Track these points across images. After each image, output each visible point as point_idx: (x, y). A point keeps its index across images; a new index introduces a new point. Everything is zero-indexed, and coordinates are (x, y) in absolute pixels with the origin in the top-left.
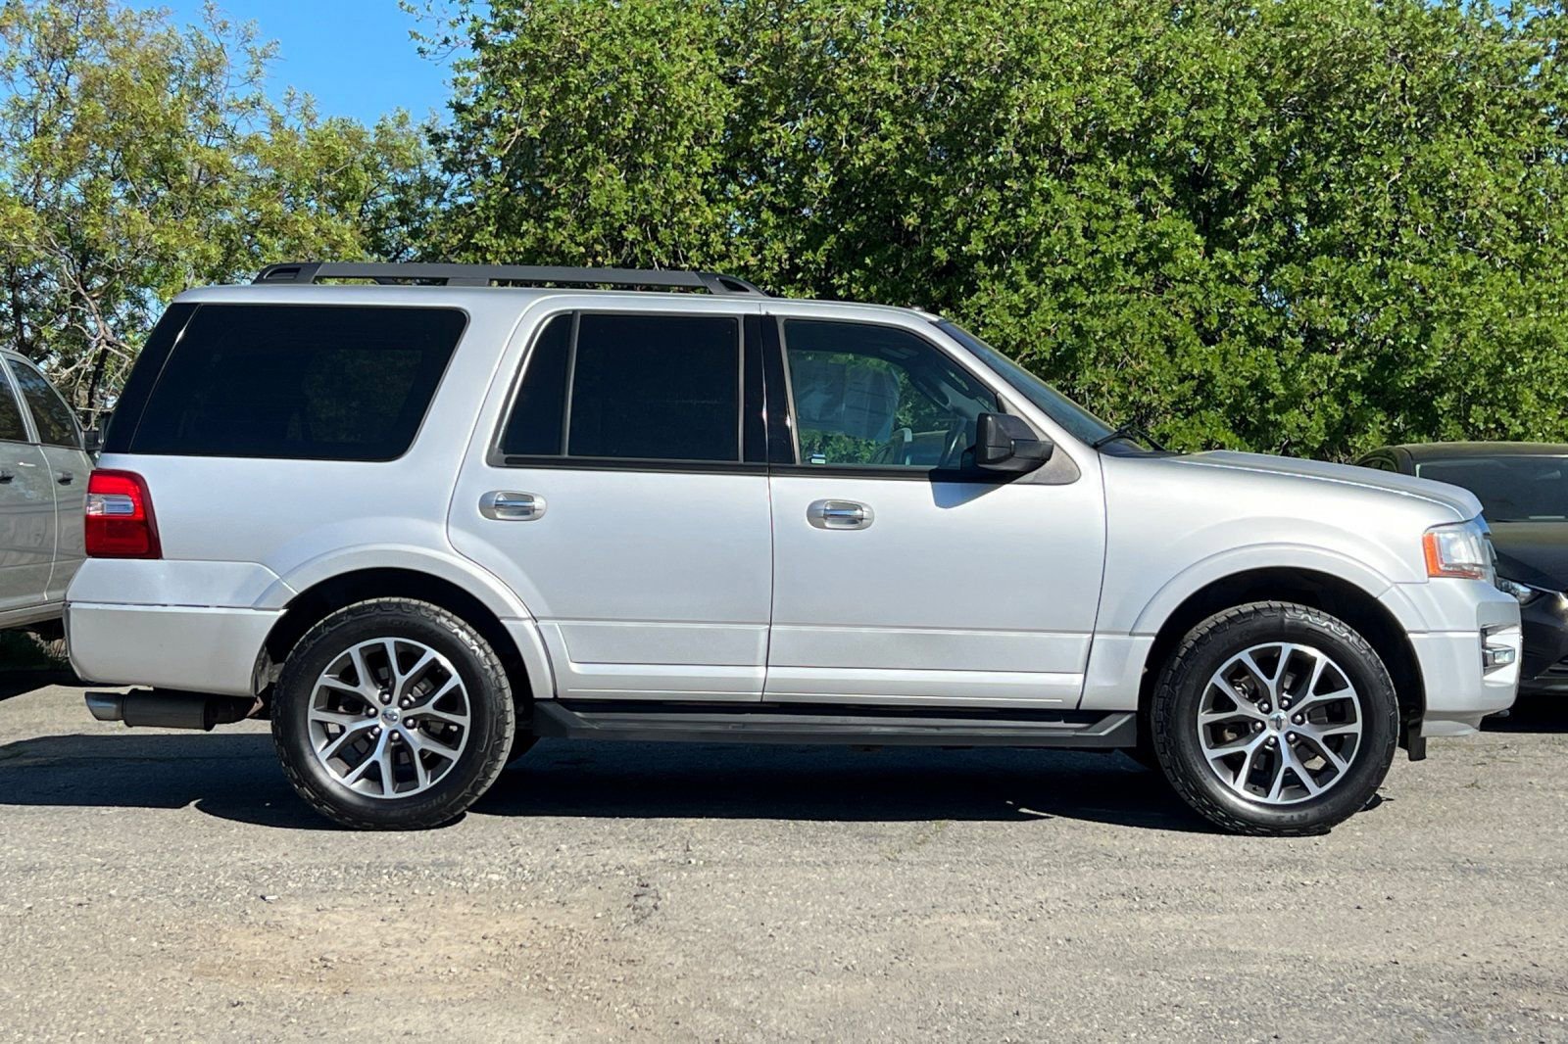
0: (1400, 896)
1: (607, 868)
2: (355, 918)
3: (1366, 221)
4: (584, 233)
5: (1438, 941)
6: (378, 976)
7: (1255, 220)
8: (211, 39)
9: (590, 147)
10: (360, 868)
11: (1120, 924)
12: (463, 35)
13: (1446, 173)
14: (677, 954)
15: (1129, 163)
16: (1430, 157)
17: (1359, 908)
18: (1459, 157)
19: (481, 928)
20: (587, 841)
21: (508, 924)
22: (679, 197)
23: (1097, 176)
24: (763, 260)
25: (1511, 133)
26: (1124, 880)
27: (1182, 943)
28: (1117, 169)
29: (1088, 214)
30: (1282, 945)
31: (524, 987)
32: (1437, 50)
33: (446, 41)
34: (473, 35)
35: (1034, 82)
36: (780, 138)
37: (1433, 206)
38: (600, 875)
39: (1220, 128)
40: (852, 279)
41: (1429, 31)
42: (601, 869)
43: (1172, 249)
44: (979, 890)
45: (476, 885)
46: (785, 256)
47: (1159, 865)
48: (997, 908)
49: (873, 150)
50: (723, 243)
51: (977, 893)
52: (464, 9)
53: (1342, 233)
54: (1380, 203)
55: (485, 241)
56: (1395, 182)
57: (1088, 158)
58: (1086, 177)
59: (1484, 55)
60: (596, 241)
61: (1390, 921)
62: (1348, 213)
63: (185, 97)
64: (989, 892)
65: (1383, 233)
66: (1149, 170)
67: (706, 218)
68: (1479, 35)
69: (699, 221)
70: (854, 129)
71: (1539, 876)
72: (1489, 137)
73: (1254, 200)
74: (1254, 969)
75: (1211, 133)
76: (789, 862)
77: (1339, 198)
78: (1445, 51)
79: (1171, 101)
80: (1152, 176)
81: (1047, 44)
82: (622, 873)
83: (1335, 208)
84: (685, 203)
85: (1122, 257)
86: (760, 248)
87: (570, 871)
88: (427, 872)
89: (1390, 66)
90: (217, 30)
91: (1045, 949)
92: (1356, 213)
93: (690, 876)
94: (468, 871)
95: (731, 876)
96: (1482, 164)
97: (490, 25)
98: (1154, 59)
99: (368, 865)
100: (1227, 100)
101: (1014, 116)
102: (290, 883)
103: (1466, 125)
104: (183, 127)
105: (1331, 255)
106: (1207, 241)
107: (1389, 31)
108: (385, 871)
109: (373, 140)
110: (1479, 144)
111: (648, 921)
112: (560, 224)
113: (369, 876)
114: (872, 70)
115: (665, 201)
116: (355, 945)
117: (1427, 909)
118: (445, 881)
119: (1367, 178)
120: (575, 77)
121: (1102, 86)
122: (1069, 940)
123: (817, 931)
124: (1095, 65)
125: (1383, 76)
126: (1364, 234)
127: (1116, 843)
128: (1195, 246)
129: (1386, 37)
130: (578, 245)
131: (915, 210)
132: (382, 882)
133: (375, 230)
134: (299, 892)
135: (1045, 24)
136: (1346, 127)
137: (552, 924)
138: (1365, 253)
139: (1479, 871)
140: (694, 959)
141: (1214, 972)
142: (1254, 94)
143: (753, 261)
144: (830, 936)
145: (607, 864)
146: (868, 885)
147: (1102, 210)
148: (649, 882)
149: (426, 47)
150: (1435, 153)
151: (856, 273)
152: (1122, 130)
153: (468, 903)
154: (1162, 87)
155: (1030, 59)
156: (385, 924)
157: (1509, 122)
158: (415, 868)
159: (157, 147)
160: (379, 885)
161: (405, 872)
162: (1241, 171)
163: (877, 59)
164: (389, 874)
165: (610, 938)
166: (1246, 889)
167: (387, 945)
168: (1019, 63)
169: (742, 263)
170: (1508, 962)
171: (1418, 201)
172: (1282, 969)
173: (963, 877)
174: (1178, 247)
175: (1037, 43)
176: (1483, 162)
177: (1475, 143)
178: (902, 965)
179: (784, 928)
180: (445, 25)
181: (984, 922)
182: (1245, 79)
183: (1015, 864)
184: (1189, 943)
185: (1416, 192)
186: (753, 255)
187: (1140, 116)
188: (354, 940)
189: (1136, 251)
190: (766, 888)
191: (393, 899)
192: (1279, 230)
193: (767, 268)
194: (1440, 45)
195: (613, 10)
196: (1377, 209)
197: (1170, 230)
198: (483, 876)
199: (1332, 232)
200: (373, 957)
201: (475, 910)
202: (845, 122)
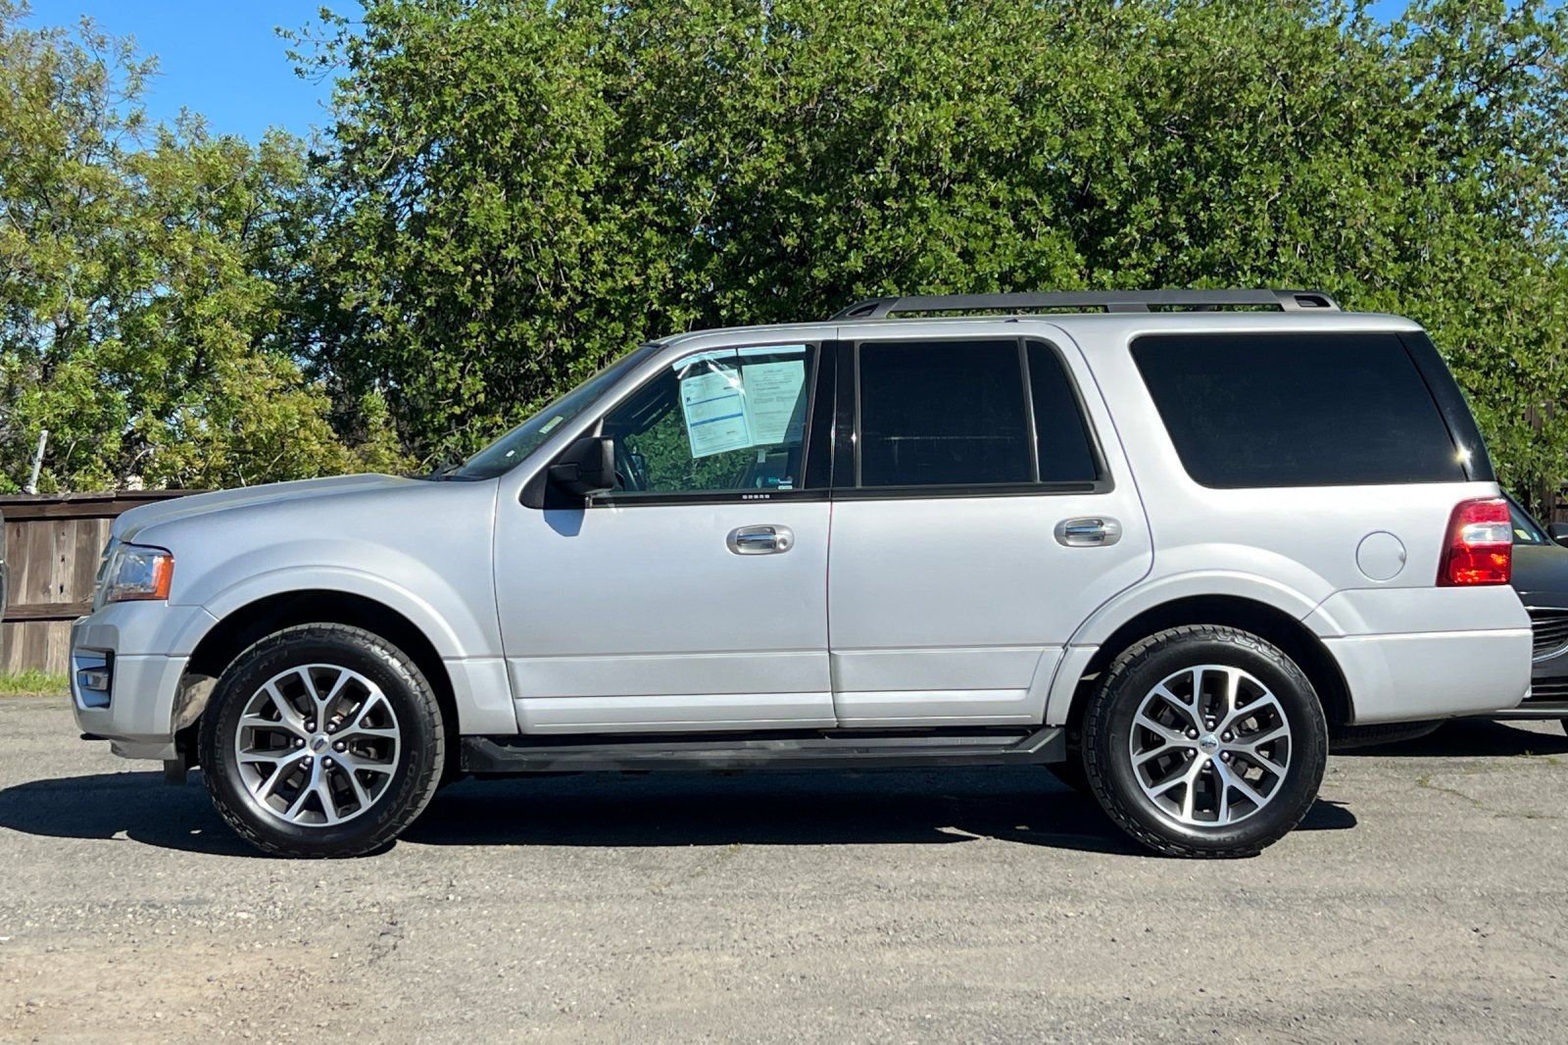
0: (1162, 927)
1: (361, 906)
2: (83, 959)
3: (1245, 242)
4: (463, 252)
5: (1181, 975)
6: (78, 1022)
7: (1135, 240)
8: (91, 57)
9: (467, 167)
10: (105, 906)
11: (863, 960)
12: (341, 53)
13: (1325, 192)
14: (395, 997)
15: (1010, 183)
16: (1309, 177)
17: (1113, 940)
18: (1338, 177)
19: (210, 970)
20: (352, 876)
21: (239, 966)
22: (560, 216)
23: (977, 195)
24: (649, 278)
25: (1392, 153)
26: (886, 913)
27: (919, 978)
28: (996, 188)
29: (966, 234)
30: (1019, 980)
31: (223, 1033)
32: (1315, 69)
33: (324, 60)
34: (352, 53)
35: (912, 103)
36: (662, 156)
37: (1312, 225)
38: (353, 913)
39: (1098, 149)
40: (735, 300)
41: (1308, 49)
42: (356, 906)
43: (1049, 268)
44: (733, 925)
45: (222, 924)
46: (670, 276)
47: (928, 897)
48: (744, 944)
49: (754, 169)
50: (605, 262)
51: (730, 927)
52: (341, 30)
53: (1221, 252)
54: (1259, 223)
55: (364, 259)
56: (1274, 201)
57: (968, 177)
58: (966, 197)
59: (1362, 74)
60: (475, 260)
61: (1140, 954)
62: (1228, 232)
63: (63, 114)
64: (743, 926)
65: (1261, 252)
66: (1029, 190)
67: (588, 237)
68: (1359, 55)
69: (580, 240)
70: (736, 146)
71: (1309, 905)
72: (1367, 157)
73: (1134, 219)
74: (979, 1006)
75: (1088, 153)
76: (552, 897)
77: (1218, 217)
78: (1322, 70)
79: (1047, 119)
80: (1031, 195)
81: (924, 65)
82: (376, 910)
83: (1216, 227)
84: (567, 221)
85: (996, 276)
86: (645, 266)
87: (323, 908)
88: (174, 910)
89: (1269, 85)
90: (95, 46)
91: (774, 988)
92: (1235, 233)
93: (442, 913)
94: (216, 910)
95: (485, 912)
96: (1362, 183)
97: (368, 44)
98: (1032, 78)
99: (115, 903)
100: (1105, 120)
101: (893, 137)
102: (28, 924)
103: (1347, 144)
104: (62, 145)
105: (1211, 274)
106: (1088, 260)
107: (1268, 50)
108: (130, 910)
109: (258, 159)
110: (1359, 163)
111: (382, 962)
112: (439, 243)
113: (113, 915)
114: (754, 87)
115: (545, 220)
116: (70, 988)
117: (1184, 941)
118: (191, 920)
119: (1247, 197)
120: (450, 96)
121: (980, 106)
122: (803, 977)
123: (549, 971)
124: (975, 84)
125: (1260, 95)
126: (1244, 254)
127: (894, 874)
128: (1075, 265)
129: (1262, 56)
130: (457, 264)
131: (794, 230)
132: (125, 921)
133: (260, 249)
134: (35, 932)
135: (923, 42)
136: (1225, 146)
137: (284, 965)
138: (1244, 273)
139: (1249, 902)
140: (410, 1002)
141: (938, 1010)
142: (1132, 113)
143: (637, 281)
144: (561, 976)
145: (363, 901)
146: (620, 921)
147: (980, 230)
148: (399, 919)
149: (304, 67)
150: (1313, 172)
151: (740, 293)
152: (1001, 150)
153: (208, 943)
154: (1041, 106)
155: (907, 79)
156: (111, 966)
157: (1390, 142)
158: (162, 906)
159: (34, 165)
160: (121, 925)
161: (151, 911)
162: (1121, 192)
163: (757, 77)
164: (134, 913)
165: (336, 980)
166: (1006, 921)
167: (104, 989)
168: (897, 83)
169: (626, 283)
170: (1245, 996)
171: (1297, 219)
172: (1010, 1006)
173: (722, 912)
174: (1055, 266)
175: (914, 63)
176: (1363, 182)
177: (1354, 162)
178: (621, 1006)
179: (517, 968)
180: (323, 46)
181: (726, 959)
182: (1124, 98)
183: (781, 898)
184: (926, 979)
185: (1295, 212)
186: (637, 275)
187: (1019, 135)
188: (72, 983)
189: (1013, 270)
190: (515, 925)
191: (131, 938)
192: (1160, 250)
193: (652, 288)
194: (1317, 65)
195: (488, 29)
196: (1256, 229)
197: (1047, 249)
198: (231, 914)
199: (1211, 251)
200: (83, 1001)
201: (212, 951)
202: (727, 140)
